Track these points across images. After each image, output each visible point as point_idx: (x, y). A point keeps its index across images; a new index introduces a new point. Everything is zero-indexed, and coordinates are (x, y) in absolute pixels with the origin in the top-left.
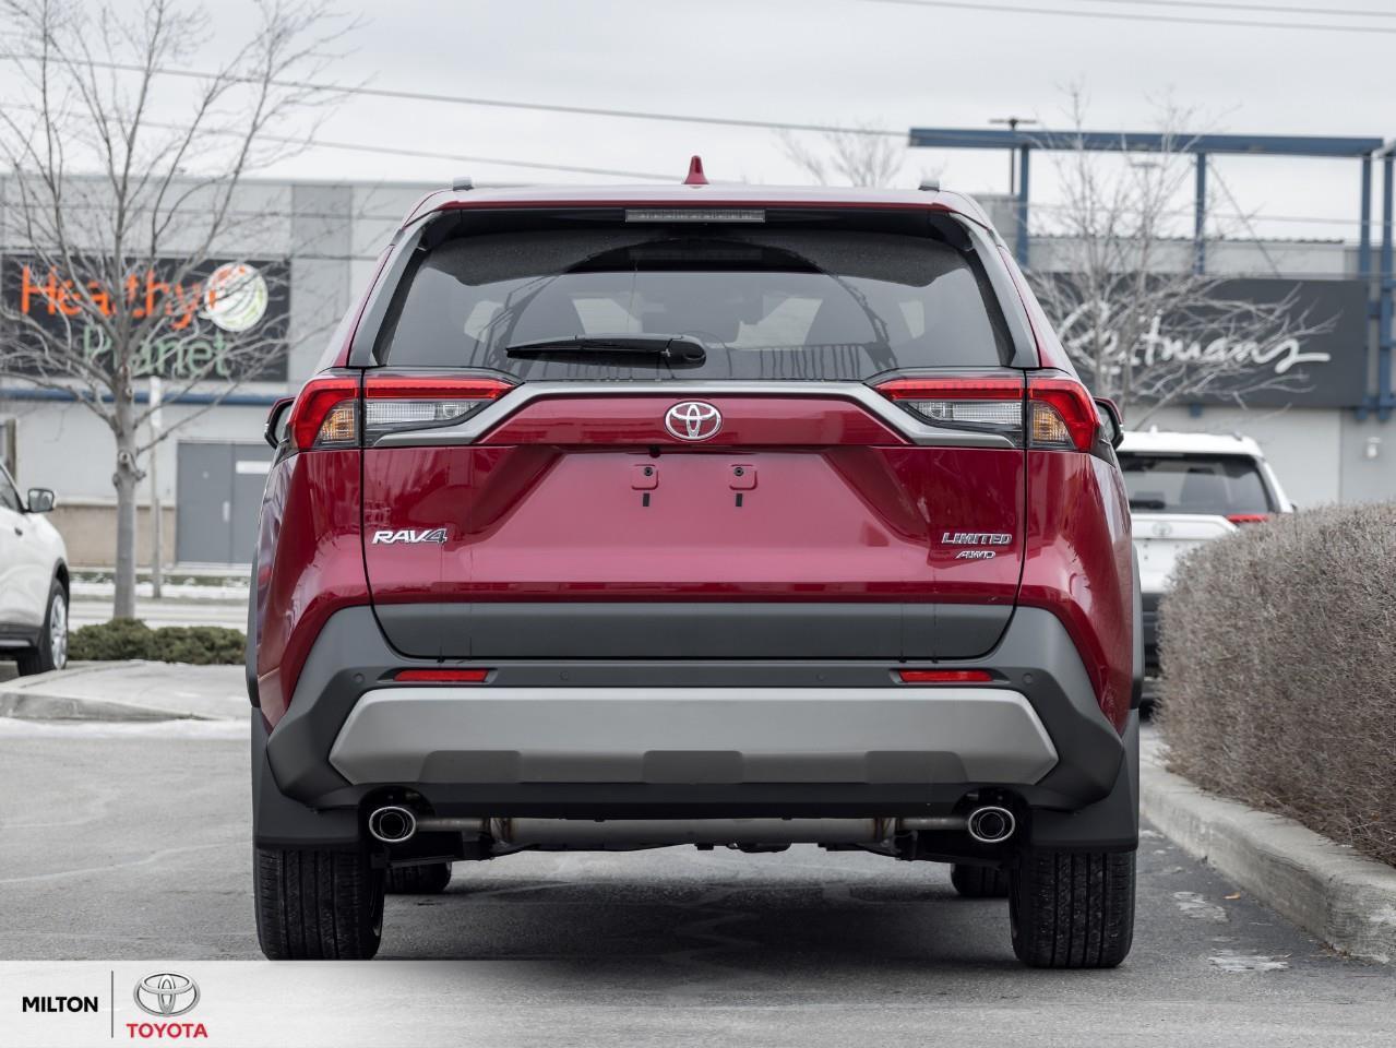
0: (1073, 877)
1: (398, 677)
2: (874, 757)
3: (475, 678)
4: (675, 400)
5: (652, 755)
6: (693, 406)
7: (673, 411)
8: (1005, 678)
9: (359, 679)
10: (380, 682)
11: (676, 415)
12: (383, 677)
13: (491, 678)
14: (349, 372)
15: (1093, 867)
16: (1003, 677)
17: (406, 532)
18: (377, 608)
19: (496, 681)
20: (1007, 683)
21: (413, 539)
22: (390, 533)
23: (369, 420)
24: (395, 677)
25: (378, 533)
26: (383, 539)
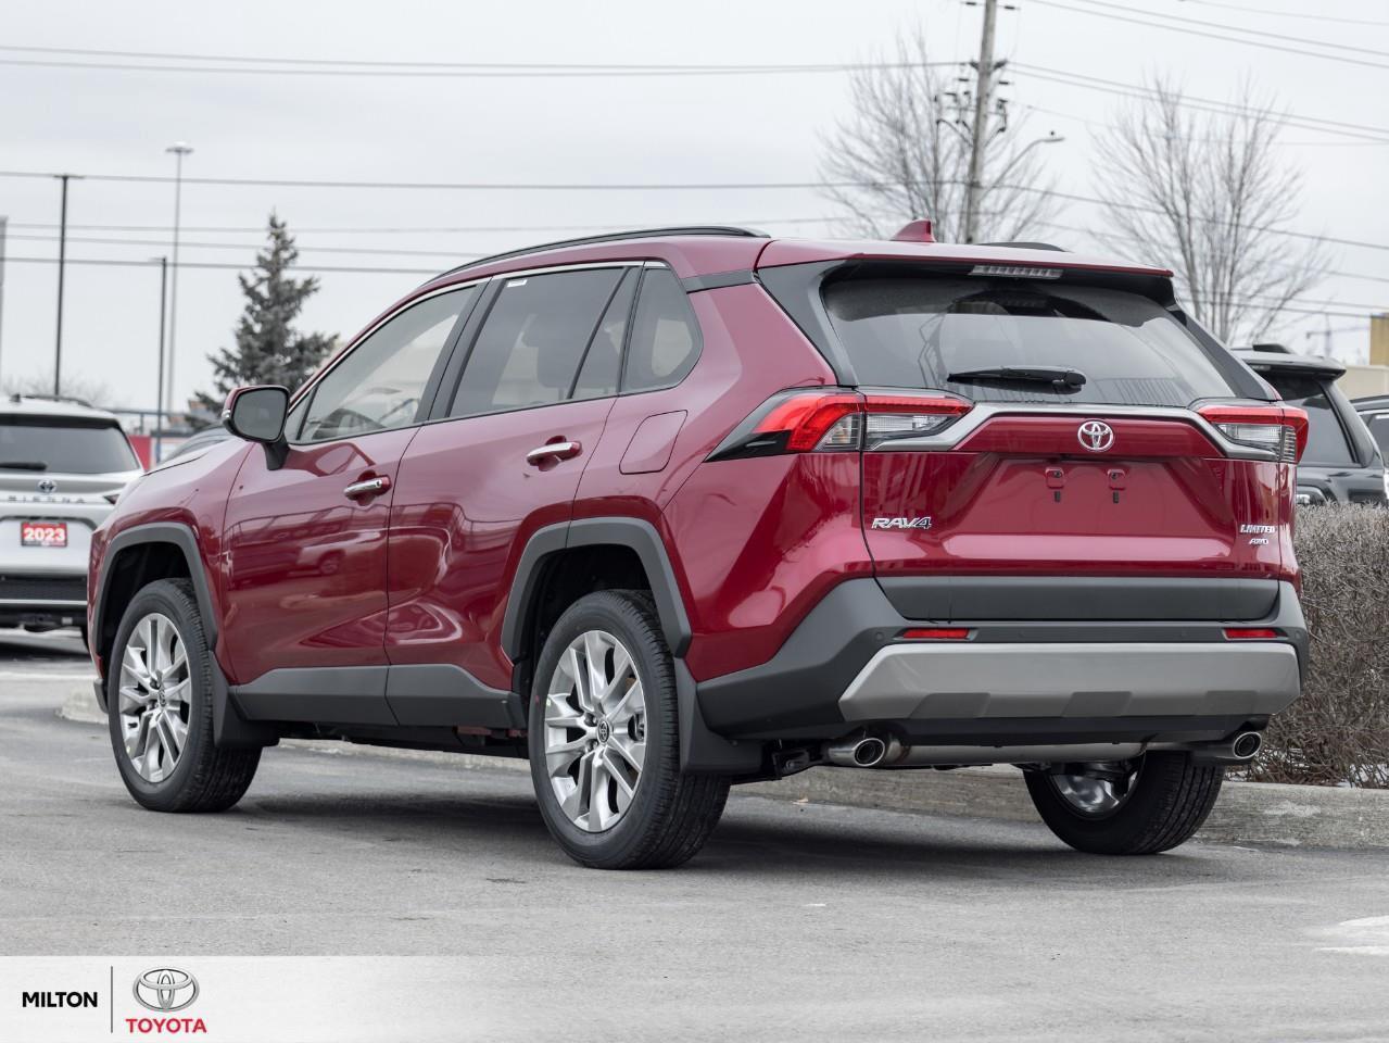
0: (1191, 785)
1: (907, 634)
2: (1212, 695)
3: (960, 636)
4: (1082, 420)
5: (1076, 695)
6: (1096, 425)
7: (1083, 428)
8: (1286, 635)
9: (879, 637)
10: (896, 639)
11: (1085, 431)
12: (897, 635)
13: (972, 636)
14: (840, 390)
15: (1206, 776)
16: (1285, 634)
17: (899, 519)
18: (878, 579)
19: (977, 638)
20: (1285, 639)
21: (906, 525)
22: (887, 520)
23: (869, 429)
24: (907, 635)
25: (876, 520)
26: (882, 525)
